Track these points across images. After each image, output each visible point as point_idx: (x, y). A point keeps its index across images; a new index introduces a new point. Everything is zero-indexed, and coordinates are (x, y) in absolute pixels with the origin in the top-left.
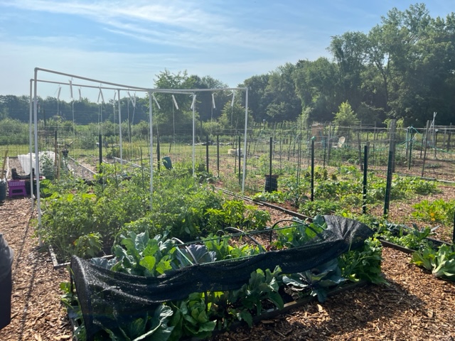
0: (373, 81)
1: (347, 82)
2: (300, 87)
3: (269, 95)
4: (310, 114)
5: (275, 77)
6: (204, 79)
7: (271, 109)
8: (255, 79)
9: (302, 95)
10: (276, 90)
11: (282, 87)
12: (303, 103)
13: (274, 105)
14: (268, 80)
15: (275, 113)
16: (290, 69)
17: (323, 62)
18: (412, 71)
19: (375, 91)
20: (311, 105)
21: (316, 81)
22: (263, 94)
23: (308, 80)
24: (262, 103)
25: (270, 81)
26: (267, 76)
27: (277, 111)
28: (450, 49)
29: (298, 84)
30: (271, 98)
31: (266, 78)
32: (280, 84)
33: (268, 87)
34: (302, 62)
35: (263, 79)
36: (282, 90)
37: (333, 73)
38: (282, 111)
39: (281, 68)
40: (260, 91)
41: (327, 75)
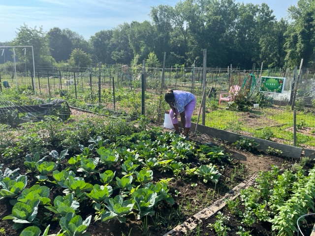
0: (177, 39)
1: (161, 38)
2: (132, 41)
3: (113, 45)
4: (139, 59)
5: (117, 32)
6: (64, 31)
7: (114, 55)
8: (102, 33)
9: (134, 46)
10: (118, 41)
11: (121, 39)
12: (134, 52)
13: (117, 52)
14: (112, 34)
15: (117, 57)
16: (127, 27)
17: (147, 24)
18: (199, 33)
19: (179, 45)
20: (140, 53)
21: (142, 37)
22: (108, 44)
23: (137, 36)
24: (108, 50)
25: (113, 35)
26: (111, 31)
27: (119, 57)
28: (221, 20)
29: (131, 38)
30: (114, 46)
31: (111, 32)
32: (120, 38)
33: (112, 39)
34: (134, 22)
35: (109, 33)
36: (122, 42)
37: (153, 32)
38: (122, 56)
39: (121, 26)
40: (107, 42)
41: (149, 33)
